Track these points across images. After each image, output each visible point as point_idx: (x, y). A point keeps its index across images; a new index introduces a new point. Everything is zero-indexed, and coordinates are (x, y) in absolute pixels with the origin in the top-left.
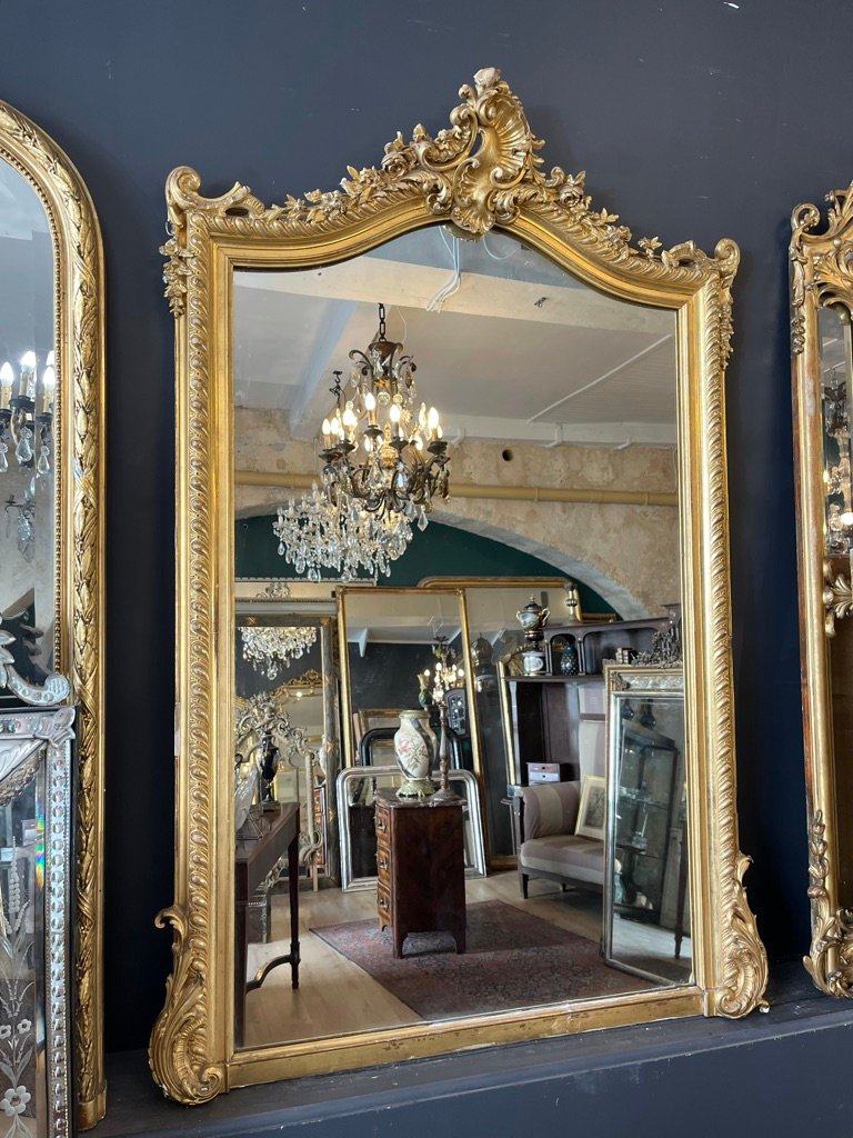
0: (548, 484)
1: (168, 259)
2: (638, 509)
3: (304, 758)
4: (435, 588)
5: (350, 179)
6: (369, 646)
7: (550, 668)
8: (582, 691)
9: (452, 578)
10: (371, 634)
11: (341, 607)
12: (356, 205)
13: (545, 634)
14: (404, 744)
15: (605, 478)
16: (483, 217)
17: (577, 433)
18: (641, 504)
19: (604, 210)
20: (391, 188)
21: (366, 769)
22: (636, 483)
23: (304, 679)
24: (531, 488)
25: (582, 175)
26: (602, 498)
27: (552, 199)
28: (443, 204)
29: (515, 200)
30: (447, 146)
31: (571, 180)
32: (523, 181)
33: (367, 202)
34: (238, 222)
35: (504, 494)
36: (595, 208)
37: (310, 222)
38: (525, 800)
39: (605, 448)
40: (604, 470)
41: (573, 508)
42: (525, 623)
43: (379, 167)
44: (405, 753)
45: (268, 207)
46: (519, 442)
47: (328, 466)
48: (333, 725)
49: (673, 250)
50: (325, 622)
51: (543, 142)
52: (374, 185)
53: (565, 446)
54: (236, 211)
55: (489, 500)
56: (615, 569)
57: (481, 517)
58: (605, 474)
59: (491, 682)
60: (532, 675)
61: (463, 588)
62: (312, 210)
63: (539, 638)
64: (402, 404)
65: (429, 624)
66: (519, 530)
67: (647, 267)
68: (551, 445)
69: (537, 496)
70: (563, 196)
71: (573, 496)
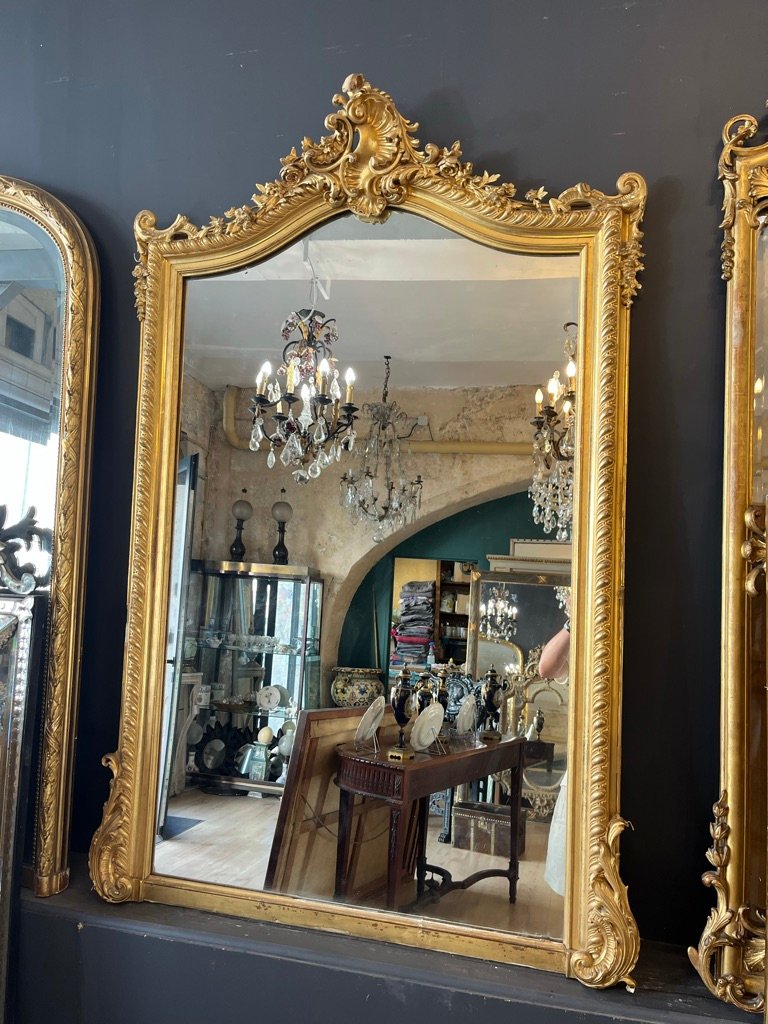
1: (136, 279)
5: (259, 193)
12: (264, 213)
16: (374, 201)
19: (486, 174)
20: (290, 194)
25: (457, 145)
27: (433, 173)
28: (337, 198)
29: (396, 182)
30: (329, 150)
31: (447, 152)
32: (402, 163)
33: (273, 209)
34: (178, 244)
36: (477, 171)
37: (229, 233)
45: (199, 230)
49: (561, 196)
51: (417, 124)
52: (277, 195)
54: (179, 236)
62: (229, 224)
67: (533, 218)
70: (441, 168)
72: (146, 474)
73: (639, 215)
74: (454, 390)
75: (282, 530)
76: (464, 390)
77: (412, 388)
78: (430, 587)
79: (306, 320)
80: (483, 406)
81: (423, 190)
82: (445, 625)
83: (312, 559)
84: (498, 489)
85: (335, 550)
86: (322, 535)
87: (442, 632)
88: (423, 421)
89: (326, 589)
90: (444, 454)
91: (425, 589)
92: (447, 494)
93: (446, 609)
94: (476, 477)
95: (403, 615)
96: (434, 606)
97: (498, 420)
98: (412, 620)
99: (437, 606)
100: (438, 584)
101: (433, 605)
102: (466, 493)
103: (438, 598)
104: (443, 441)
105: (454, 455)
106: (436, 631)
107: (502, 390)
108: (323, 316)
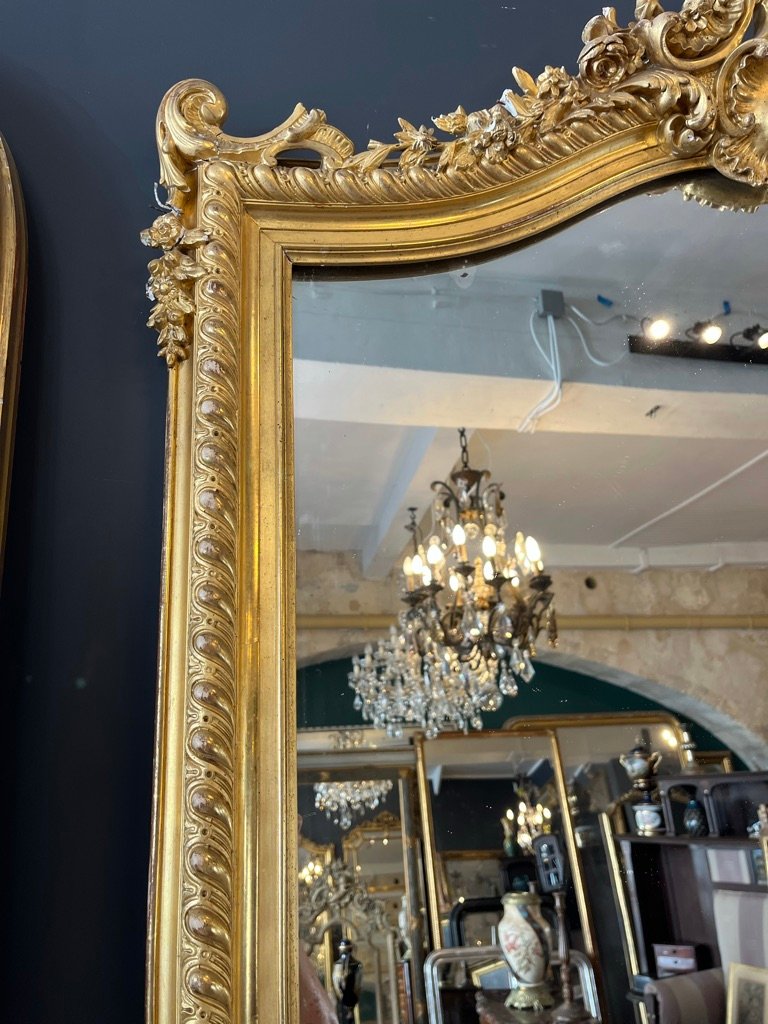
0: (638, 611)
1: (157, 252)
2: (743, 634)
3: (385, 936)
4: (523, 730)
5: (518, 91)
6: (444, 783)
7: (670, 827)
8: (712, 854)
9: (540, 717)
10: (445, 770)
11: (420, 755)
12: (533, 138)
13: (660, 784)
14: (511, 939)
15: (700, 603)
17: (663, 556)
18: (744, 628)
21: (459, 951)
22: (735, 606)
23: (378, 821)
24: (621, 617)
26: (699, 623)
28: (698, 132)
30: (702, 23)
33: (555, 131)
34: (301, 175)
35: (593, 624)
37: (444, 169)
38: (660, 999)
39: (695, 571)
40: (697, 593)
41: (669, 635)
42: (633, 771)
43: (572, 70)
44: (513, 952)
45: (360, 147)
46: (603, 570)
47: (413, 611)
48: (416, 895)
50: (404, 774)
52: (566, 99)
53: (653, 571)
54: (296, 157)
55: (576, 632)
56: (725, 702)
57: (568, 651)
58: (700, 598)
59: (592, 835)
60: (648, 834)
61: (554, 729)
62: (449, 147)
63: (651, 787)
64: (496, 535)
65: (508, 759)
66: (612, 662)
68: (636, 571)
69: (629, 624)
71: (669, 623)
72: (217, 856)
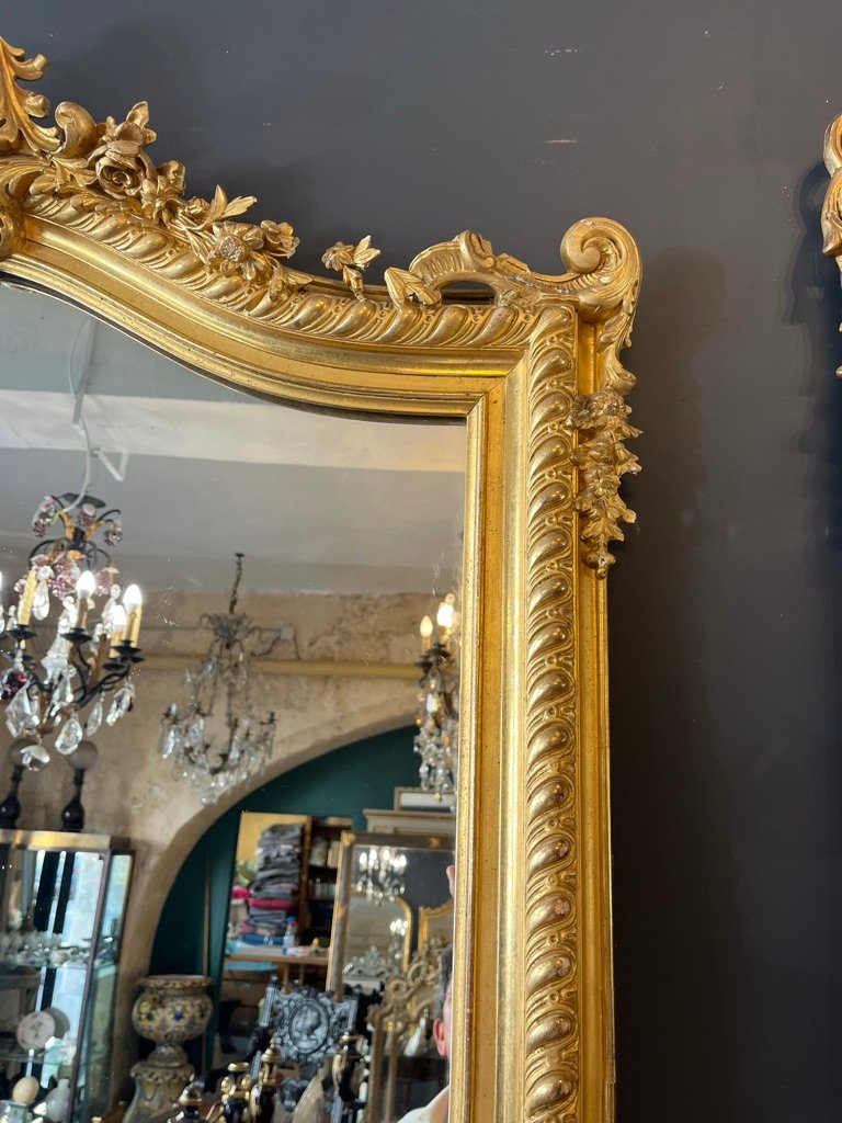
19: (220, 194)
25: (140, 112)
27: (79, 180)
31: (113, 127)
36: (198, 189)
49: (415, 262)
51: (39, 61)
67: (342, 316)
73: (619, 329)
74: (330, 596)
75: (79, 781)
76: (343, 597)
77: (276, 591)
78: (297, 832)
79: (69, 508)
80: (366, 617)
81: (60, 226)
82: (315, 882)
83: (123, 818)
84: (378, 724)
85: (155, 807)
86: (139, 785)
87: (310, 890)
88: (287, 634)
89: (138, 863)
90: (312, 678)
91: (291, 835)
92: (314, 730)
93: (317, 861)
94: (353, 708)
95: (262, 870)
96: (301, 858)
97: (383, 635)
98: (272, 877)
99: (305, 857)
100: (308, 828)
101: (300, 856)
102: (340, 728)
103: (307, 847)
104: (312, 661)
105: (326, 678)
106: (303, 890)
107: (388, 597)
108: (99, 504)
